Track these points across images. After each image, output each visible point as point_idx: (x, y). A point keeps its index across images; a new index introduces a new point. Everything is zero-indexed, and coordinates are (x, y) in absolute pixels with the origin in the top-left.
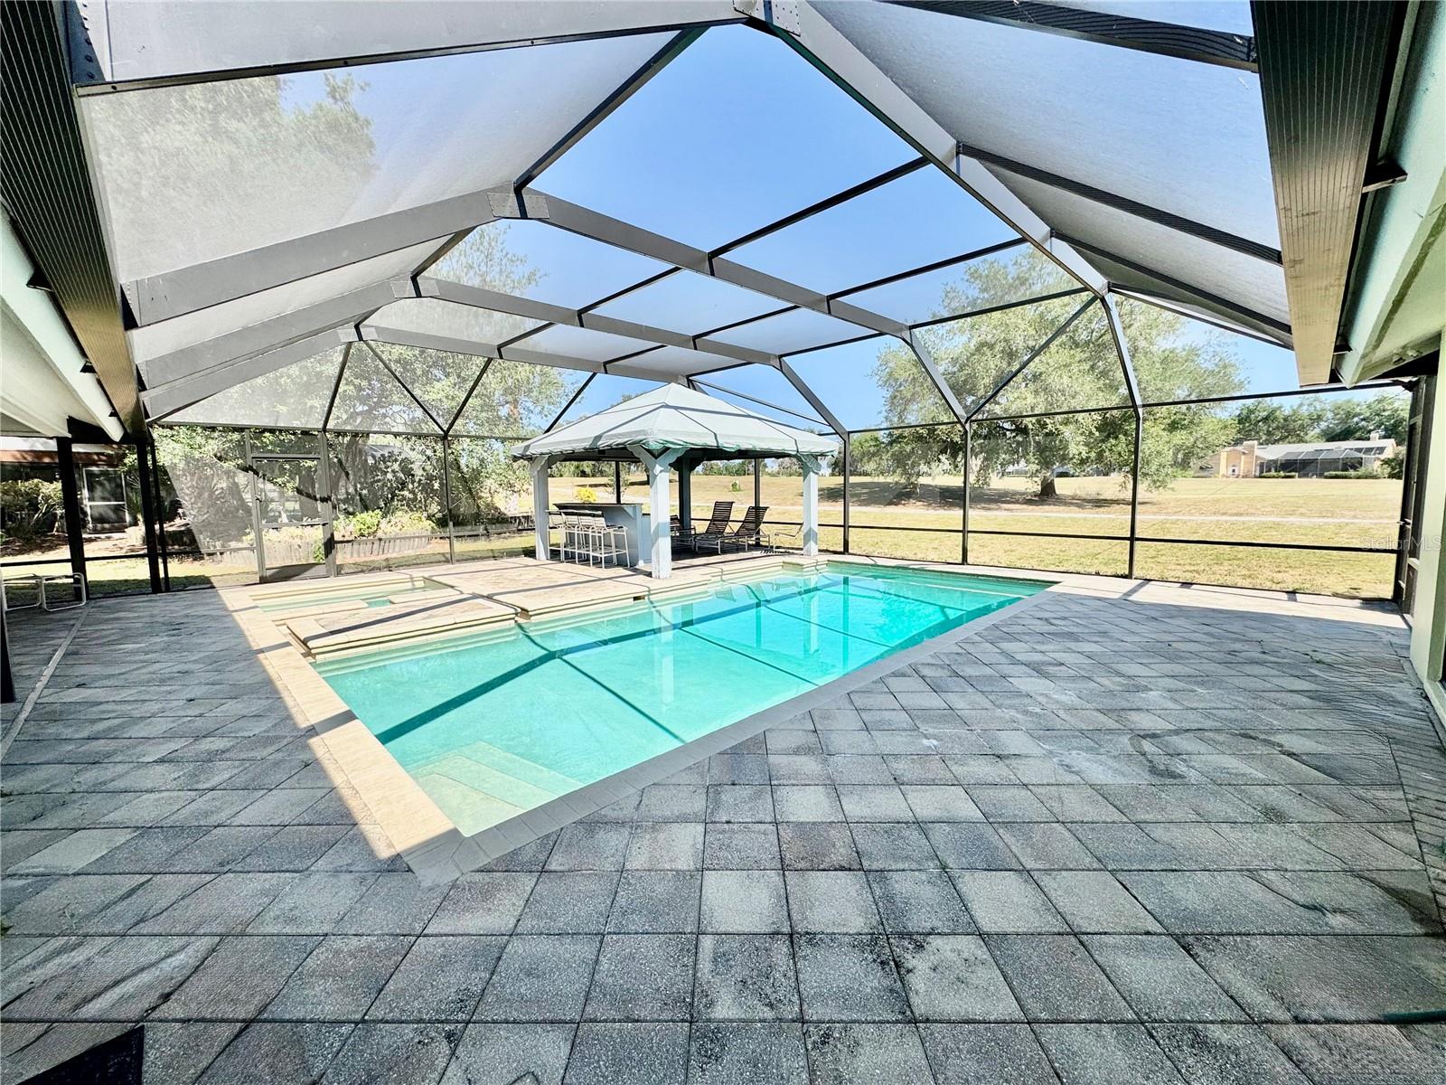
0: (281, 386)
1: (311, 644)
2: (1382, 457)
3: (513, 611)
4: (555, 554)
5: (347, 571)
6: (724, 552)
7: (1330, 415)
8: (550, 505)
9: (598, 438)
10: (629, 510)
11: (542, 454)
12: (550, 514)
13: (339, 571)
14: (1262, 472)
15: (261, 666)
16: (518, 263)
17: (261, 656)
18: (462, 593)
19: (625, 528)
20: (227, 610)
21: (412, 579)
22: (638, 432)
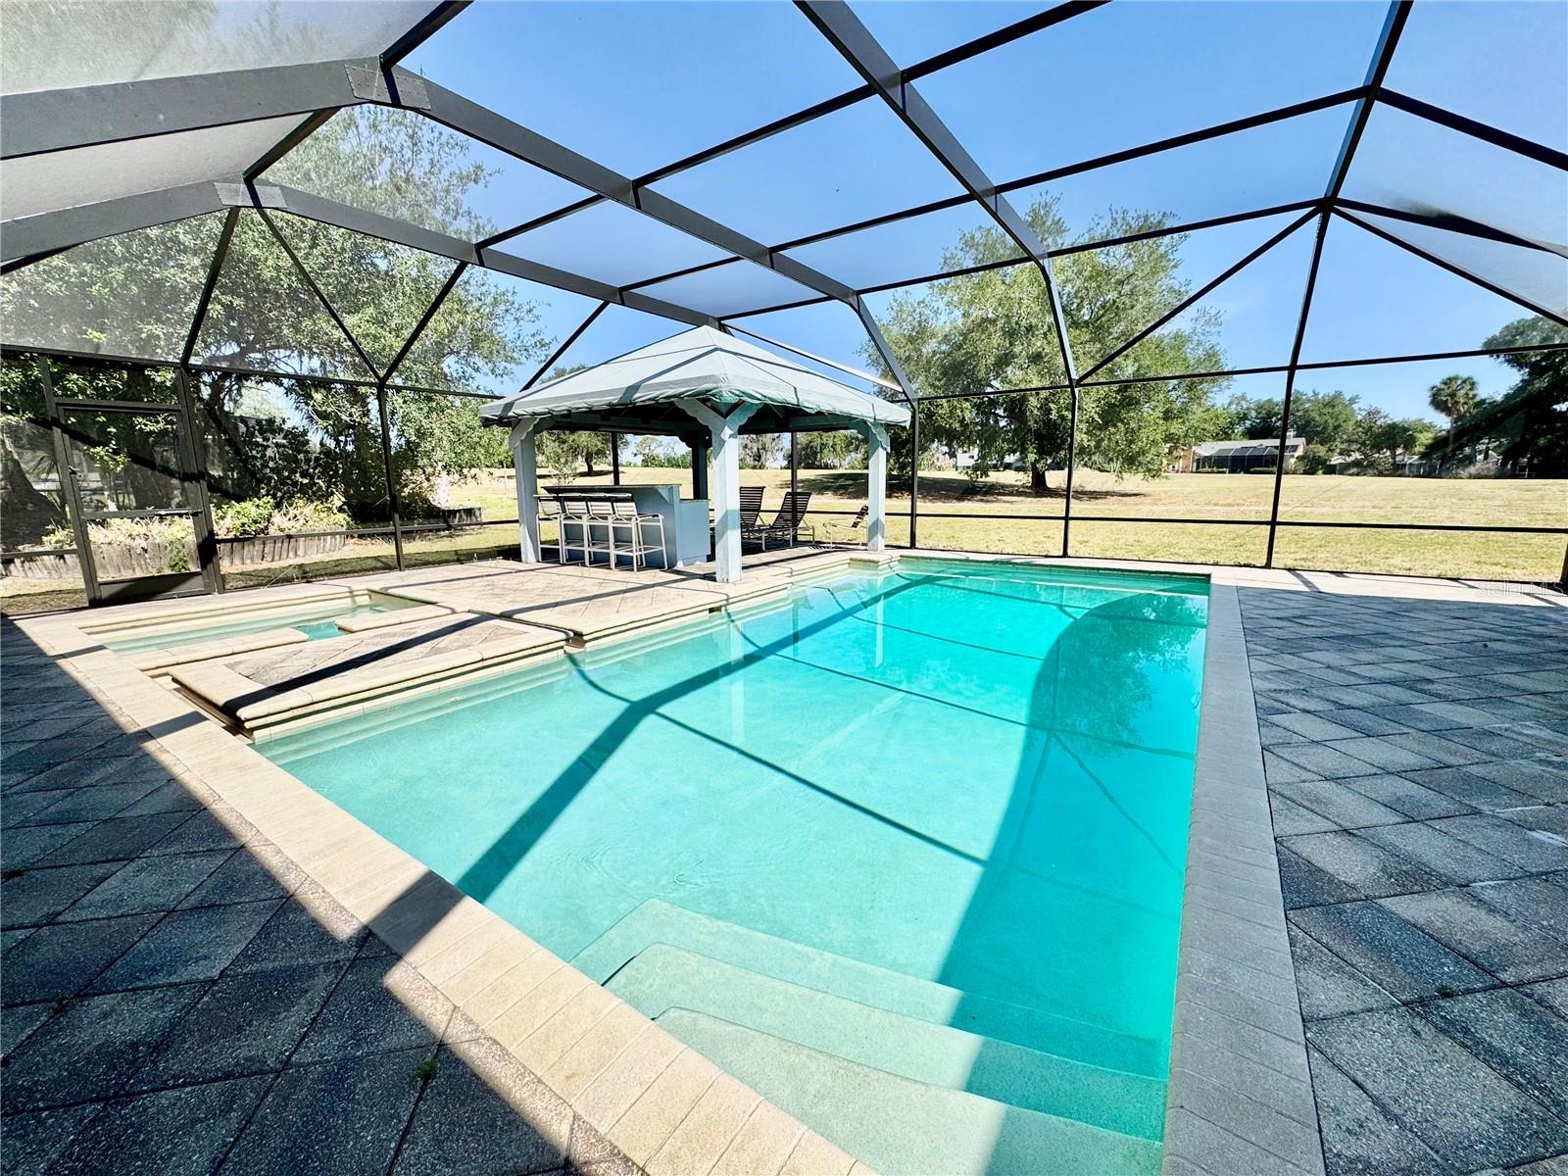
0: (92, 299)
1: (243, 713)
2: (1296, 454)
3: (563, 636)
4: (549, 555)
5: (235, 584)
6: (769, 548)
7: (1254, 414)
8: (539, 489)
9: (635, 388)
10: (664, 493)
11: (535, 414)
12: (540, 499)
13: (221, 584)
14: (1198, 468)
15: (159, 768)
16: (458, 149)
17: (150, 746)
18: (454, 612)
19: (661, 517)
20: (40, 653)
21: (352, 594)
22: (705, 379)
